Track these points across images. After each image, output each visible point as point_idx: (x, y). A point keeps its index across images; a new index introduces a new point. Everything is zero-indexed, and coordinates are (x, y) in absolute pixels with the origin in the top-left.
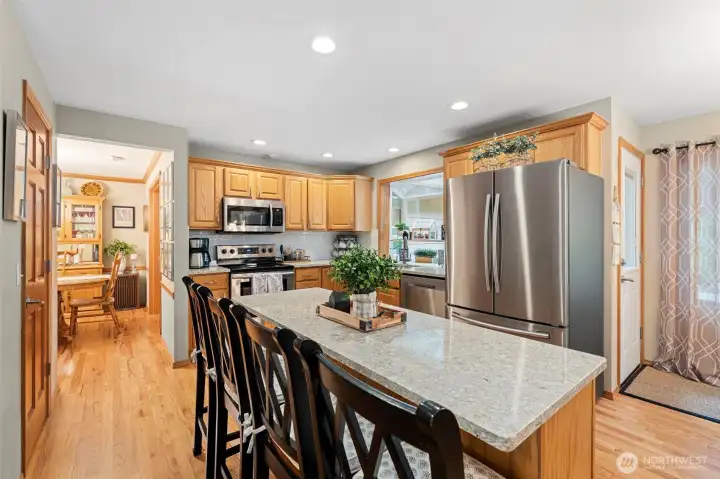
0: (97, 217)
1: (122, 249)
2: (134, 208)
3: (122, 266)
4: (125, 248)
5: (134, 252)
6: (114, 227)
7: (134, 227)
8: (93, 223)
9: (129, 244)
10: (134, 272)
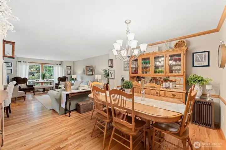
0: (182, 61)
1: (199, 81)
2: (209, 52)
3: (199, 93)
4: (201, 81)
5: (209, 84)
6: (193, 66)
7: (209, 65)
8: (180, 65)
9: (205, 77)
10: (209, 99)
